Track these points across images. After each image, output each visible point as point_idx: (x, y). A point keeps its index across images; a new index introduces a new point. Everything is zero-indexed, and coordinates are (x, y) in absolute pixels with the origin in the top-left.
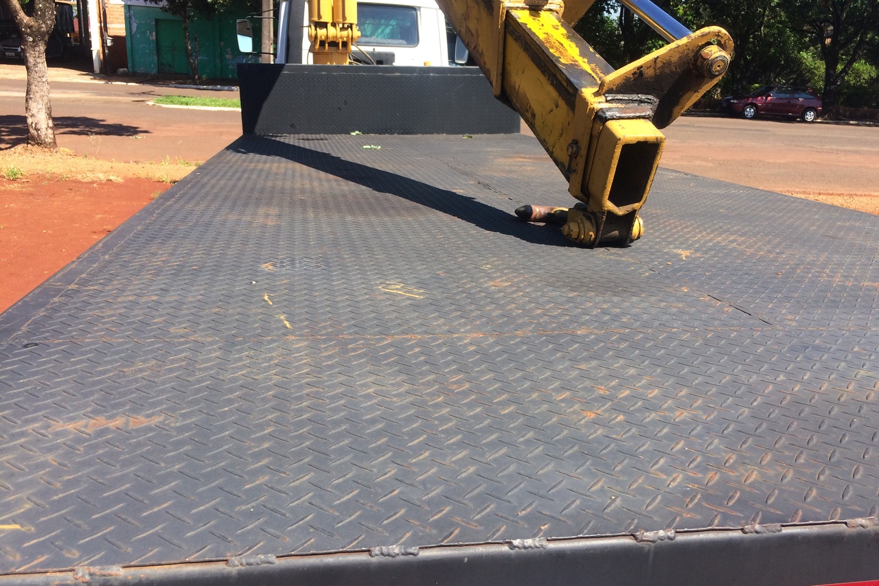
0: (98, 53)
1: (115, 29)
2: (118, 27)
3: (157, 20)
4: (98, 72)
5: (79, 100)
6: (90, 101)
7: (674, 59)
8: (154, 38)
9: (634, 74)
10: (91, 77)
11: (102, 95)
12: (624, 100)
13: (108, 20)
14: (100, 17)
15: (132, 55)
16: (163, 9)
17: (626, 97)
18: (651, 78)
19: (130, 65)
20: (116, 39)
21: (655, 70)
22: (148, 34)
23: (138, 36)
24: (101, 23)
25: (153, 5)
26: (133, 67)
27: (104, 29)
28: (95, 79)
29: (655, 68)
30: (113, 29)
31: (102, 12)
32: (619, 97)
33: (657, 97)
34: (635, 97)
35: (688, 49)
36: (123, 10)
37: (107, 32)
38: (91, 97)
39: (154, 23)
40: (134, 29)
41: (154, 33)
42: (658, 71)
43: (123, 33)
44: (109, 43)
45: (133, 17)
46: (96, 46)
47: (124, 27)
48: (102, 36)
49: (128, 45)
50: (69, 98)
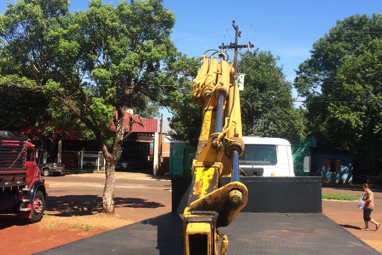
0: (156, 166)
1: (166, 154)
2: (166, 153)
3: (184, 149)
4: (155, 175)
5: (139, 189)
6: (143, 189)
7: (219, 196)
8: (183, 158)
9: (202, 202)
10: (151, 177)
11: (151, 186)
12: (200, 213)
13: (163, 150)
14: (159, 149)
15: (171, 166)
16: (187, 144)
17: (201, 212)
18: (211, 204)
19: (170, 171)
20: (166, 159)
21: (212, 201)
22: (180, 156)
23: (175, 157)
24: (159, 151)
25: (183, 142)
26: (171, 172)
27: (160, 154)
28: (153, 178)
29: (211, 199)
30: (165, 154)
31: (160, 146)
32: (198, 212)
33: (217, 212)
34: (206, 212)
35: (224, 192)
36: (170, 145)
37: (161, 156)
38: (145, 188)
39: (183, 151)
40: (174, 154)
41: (183, 155)
42: (213, 201)
43: (168, 156)
44: (162, 161)
45: (174, 148)
46: (156, 162)
47: (169, 153)
48: (159, 157)
49: (170, 161)
50: (135, 188)
